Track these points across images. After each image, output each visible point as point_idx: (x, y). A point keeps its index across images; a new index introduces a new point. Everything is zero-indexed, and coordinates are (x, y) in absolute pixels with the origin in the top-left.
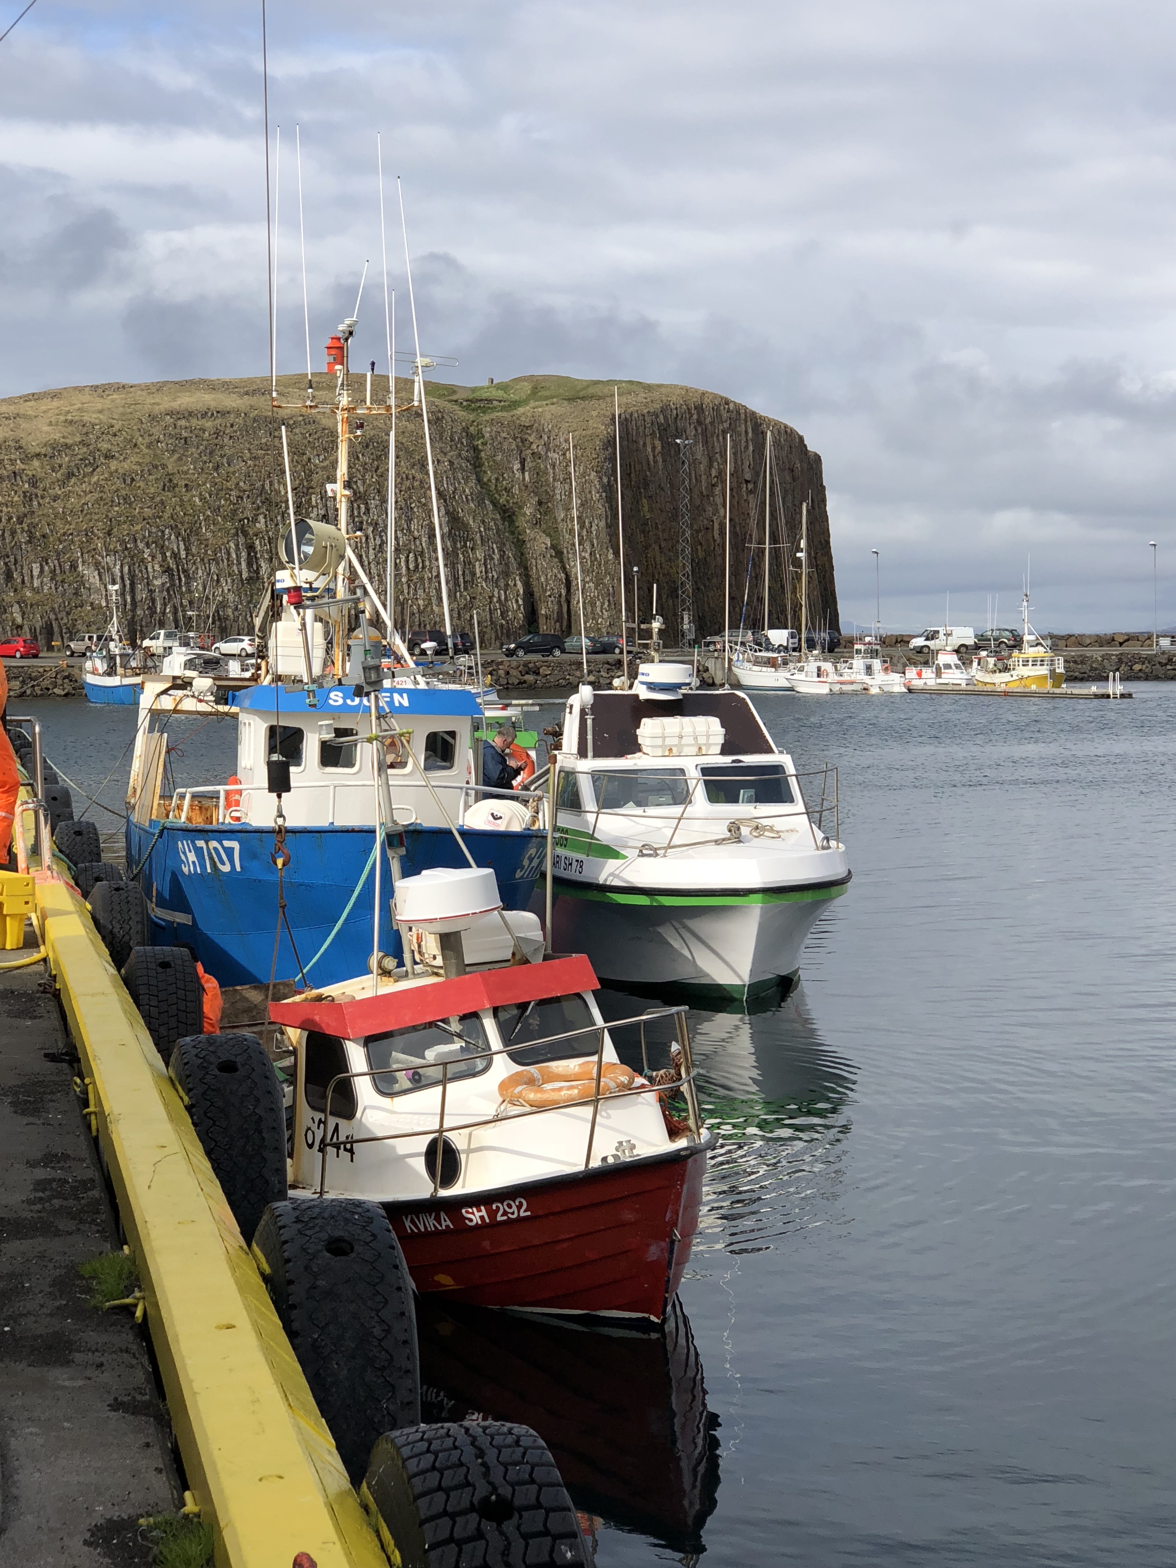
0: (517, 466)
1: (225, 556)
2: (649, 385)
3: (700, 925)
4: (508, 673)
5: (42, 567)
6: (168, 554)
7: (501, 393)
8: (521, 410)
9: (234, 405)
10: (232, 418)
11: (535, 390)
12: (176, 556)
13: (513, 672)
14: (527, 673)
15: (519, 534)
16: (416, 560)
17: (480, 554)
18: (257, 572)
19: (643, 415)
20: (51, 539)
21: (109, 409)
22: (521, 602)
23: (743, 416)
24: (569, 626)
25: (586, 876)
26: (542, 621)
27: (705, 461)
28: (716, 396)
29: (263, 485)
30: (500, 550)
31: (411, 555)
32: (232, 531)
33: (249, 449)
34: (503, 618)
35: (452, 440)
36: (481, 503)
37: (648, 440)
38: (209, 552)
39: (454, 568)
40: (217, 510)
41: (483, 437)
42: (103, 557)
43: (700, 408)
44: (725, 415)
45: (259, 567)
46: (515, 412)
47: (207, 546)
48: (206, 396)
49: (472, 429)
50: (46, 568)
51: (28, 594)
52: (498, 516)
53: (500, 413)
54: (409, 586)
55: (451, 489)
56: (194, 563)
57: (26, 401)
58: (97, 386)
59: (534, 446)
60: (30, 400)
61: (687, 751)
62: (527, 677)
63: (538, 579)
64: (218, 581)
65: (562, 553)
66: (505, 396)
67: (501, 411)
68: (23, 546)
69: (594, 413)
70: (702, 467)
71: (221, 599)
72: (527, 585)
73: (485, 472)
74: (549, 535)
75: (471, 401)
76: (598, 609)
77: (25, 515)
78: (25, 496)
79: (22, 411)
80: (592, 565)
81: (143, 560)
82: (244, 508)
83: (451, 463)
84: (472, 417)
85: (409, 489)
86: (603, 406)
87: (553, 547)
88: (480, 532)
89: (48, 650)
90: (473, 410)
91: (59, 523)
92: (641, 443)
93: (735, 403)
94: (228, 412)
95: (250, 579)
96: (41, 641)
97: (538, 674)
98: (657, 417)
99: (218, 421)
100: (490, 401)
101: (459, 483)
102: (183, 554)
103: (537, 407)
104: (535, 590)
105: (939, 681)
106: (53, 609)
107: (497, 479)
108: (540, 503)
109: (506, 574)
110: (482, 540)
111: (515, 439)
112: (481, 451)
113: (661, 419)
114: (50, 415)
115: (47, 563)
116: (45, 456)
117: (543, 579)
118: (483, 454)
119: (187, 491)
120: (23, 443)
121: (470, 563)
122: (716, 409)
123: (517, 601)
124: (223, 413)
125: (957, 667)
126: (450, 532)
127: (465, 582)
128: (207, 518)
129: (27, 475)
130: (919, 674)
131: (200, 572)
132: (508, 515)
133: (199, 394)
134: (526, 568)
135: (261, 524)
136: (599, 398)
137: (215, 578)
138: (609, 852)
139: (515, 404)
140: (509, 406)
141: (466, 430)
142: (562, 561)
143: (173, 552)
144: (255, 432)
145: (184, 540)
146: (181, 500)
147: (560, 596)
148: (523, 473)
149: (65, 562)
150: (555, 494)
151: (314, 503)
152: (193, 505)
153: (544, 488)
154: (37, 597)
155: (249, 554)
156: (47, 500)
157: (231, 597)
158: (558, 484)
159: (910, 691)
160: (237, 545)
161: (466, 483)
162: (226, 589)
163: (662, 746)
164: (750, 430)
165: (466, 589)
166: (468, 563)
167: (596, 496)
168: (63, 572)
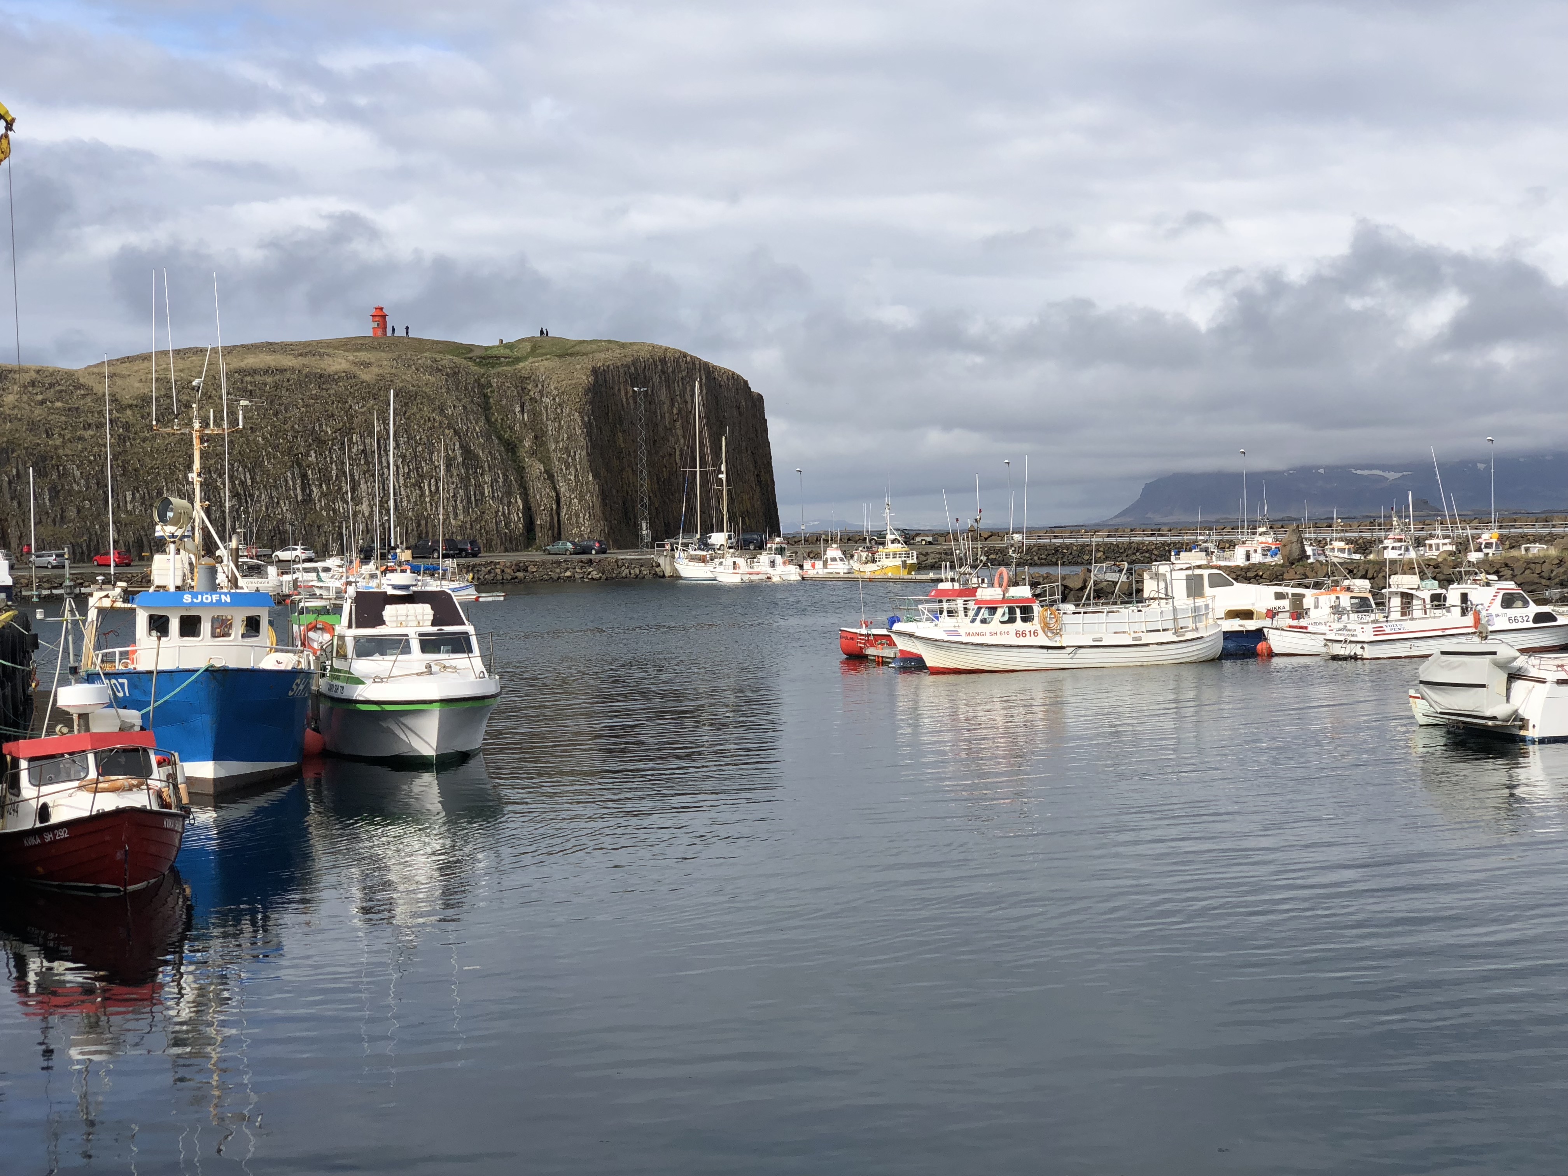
0: (518, 409)
1: (283, 484)
2: (623, 344)
3: (409, 721)
4: (503, 571)
5: (133, 494)
6: (237, 482)
7: (507, 351)
8: (521, 365)
9: (290, 364)
10: (288, 375)
11: (534, 349)
12: (243, 483)
13: (508, 570)
14: (519, 571)
15: (520, 462)
16: (437, 483)
17: (487, 478)
18: (310, 495)
19: (618, 367)
20: (141, 472)
21: (188, 368)
22: (521, 515)
23: (698, 366)
24: (559, 533)
25: (346, 695)
26: (538, 529)
27: (668, 402)
28: (676, 351)
29: (314, 427)
30: (504, 475)
31: (433, 480)
32: (289, 464)
33: (302, 399)
34: (507, 528)
35: (466, 389)
36: (488, 439)
37: (622, 387)
38: (271, 480)
39: (467, 489)
40: (276, 447)
41: (492, 386)
42: (184, 486)
43: (663, 361)
44: (683, 366)
45: (311, 491)
46: (517, 366)
47: (268, 475)
48: (268, 357)
49: (483, 380)
50: (138, 495)
51: (123, 516)
52: (502, 448)
53: (505, 368)
54: (431, 505)
55: (465, 427)
56: (259, 489)
57: (122, 363)
58: (180, 350)
59: (532, 393)
60: (125, 362)
61: (411, 624)
62: (518, 574)
63: (535, 496)
64: (278, 503)
65: (554, 476)
66: (511, 353)
67: (506, 366)
68: (119, 478)
69: (578, 367)
70: (666, 407)
71: (280, 517)
72: (526, 502)
73: (493, 414)
74: (543, 462)
75: (483, 358)
76: (581, 519)
77: (120, 454)
78: (119, 439)
79: (118, 371)
80: (576, 485)
81: (216, 487)
82: (299, 445)
83: (464, 407)
84: (482, 371)
85: (431, 428)
86: (586, 361)
87: (546, 471)
88: (488, 461)
89: (139, 560)
90: (484, 365)
91: (148, 460)
92: (617, 388)
93: (691, 356)
94: (285, 370)
95: (304, 501)
96: (134, 552)
97: (527, 571)
98: (629, 368)
99: (277, 377)
100: (498, 358)
101: (471, 423)
102: (249, 482)
103: (534, 362)
104: (532, 505)
105: (826, 571)
106: (143, 528)
107: (502, 419)
108: (536, 437)
109: (509, 494)
110: (489, 467)
111: (516, 387)
112: (489, 397)
113: (632, 369)
114: (140, 373)
115: (138, 491)
116: (136, 406)
117: (538, 497)
118: (491, 400)
119: (252, 432)
120: (118, 396)
121: (480, 485)
122: (677, 361)
123: (518, 514)
124: (282, 371)
125: (841, 560)
126: (464, 461)
127: (476, 500)
128: (268, 454)
129: (121, 422)
130: (813, 566)
131: (263, 496)
132: (511, 447)
133: (261, 356)
134: (525, 489)
135: (312, 457)
136: (584, 354)
137: (276, 500)
138: (359, 681)
139: (518, 360)
140: (513, 362)
141: (477, 381)
142: (553, 482)
143: (241, 481)
144: (307, 386)
145: (249, 471)
146: (247, 440)
147: (552, 509)
148: (523, 415)
149: (153, 490)
150: (547, 430)
151: (354, 440)
152: (257, 443)
153: (539, 426)
154: (130, 518)
155: (303, 482)
156: (138, 441)
157: (289, 516)
158: (550, 423)
159: (803, 579)
160: (293, 475)
161: (477, 423)
162: (284, 509)
163: (397, 621)
164: (703, 377)
165: (477, 505)
166: (479, 486)
167: (579, 432)
168: (151, 498)
